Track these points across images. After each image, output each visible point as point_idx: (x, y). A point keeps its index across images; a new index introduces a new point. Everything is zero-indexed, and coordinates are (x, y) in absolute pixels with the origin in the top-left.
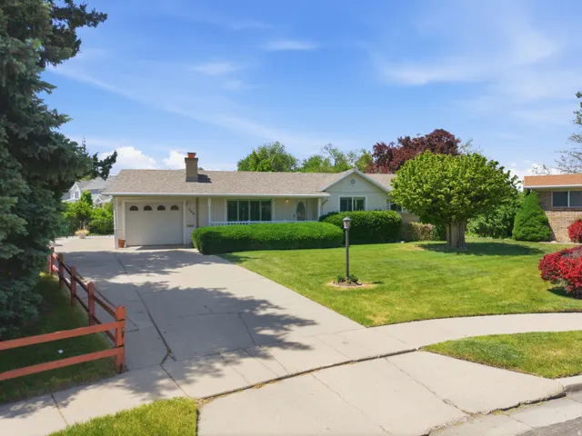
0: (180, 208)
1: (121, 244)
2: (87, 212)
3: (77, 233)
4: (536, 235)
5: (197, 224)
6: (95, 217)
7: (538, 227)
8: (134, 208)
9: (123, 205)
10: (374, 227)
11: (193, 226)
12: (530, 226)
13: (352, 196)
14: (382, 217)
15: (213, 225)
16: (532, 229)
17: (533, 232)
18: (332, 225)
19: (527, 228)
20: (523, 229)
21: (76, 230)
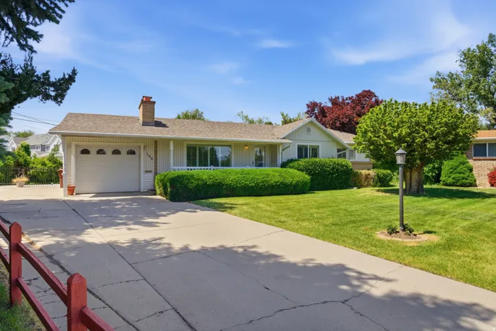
0: (137, 152)
1: (71, 191)
2: (25, 161)
3: (14, 180)
4: (467, 181)
5: (156, 169)
6: (34, 166)
7: (467, 174)
8: (85, 152)
9: (73, 147)
10: (332, 174)
11: (151, 172)
12: (460, 173)
13: (308, 144)
14: (338, 165)
15: (174, 170)
16: (462, 175)
17: (463, 178)
18: (296, 171)
19: (457, 175)
20: (453, 176)
21: (14, 177)
